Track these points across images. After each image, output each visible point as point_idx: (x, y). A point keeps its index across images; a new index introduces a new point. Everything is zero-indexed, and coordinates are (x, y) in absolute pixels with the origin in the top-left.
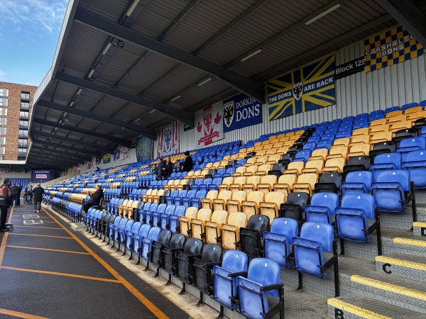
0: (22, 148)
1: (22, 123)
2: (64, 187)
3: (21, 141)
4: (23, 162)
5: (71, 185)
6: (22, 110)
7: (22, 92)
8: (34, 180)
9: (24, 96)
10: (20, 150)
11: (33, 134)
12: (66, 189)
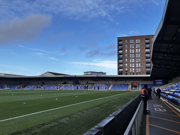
0: (148, 68)
1: (147, 55)
2: (173, 89)
3: (147, 64)
4: (149, 75)
5: (177, 88)
6: (146, 48)
7: (146, 39)
8: (155, 85)
9: (147, 41)
10: (147, 69)
11: (154, 60)
12: (175, 90)
